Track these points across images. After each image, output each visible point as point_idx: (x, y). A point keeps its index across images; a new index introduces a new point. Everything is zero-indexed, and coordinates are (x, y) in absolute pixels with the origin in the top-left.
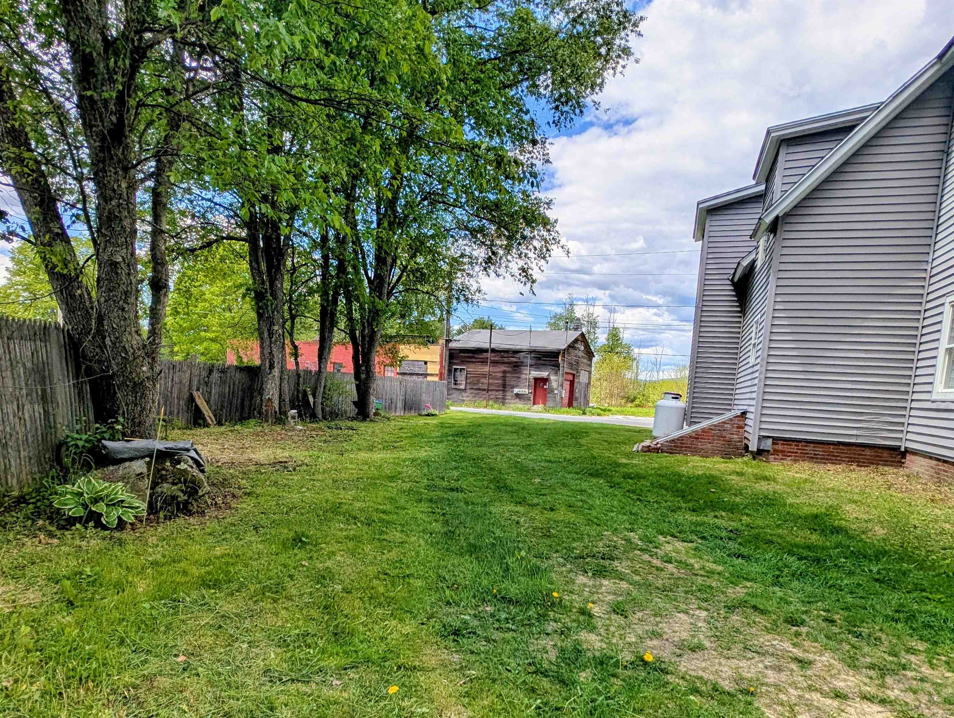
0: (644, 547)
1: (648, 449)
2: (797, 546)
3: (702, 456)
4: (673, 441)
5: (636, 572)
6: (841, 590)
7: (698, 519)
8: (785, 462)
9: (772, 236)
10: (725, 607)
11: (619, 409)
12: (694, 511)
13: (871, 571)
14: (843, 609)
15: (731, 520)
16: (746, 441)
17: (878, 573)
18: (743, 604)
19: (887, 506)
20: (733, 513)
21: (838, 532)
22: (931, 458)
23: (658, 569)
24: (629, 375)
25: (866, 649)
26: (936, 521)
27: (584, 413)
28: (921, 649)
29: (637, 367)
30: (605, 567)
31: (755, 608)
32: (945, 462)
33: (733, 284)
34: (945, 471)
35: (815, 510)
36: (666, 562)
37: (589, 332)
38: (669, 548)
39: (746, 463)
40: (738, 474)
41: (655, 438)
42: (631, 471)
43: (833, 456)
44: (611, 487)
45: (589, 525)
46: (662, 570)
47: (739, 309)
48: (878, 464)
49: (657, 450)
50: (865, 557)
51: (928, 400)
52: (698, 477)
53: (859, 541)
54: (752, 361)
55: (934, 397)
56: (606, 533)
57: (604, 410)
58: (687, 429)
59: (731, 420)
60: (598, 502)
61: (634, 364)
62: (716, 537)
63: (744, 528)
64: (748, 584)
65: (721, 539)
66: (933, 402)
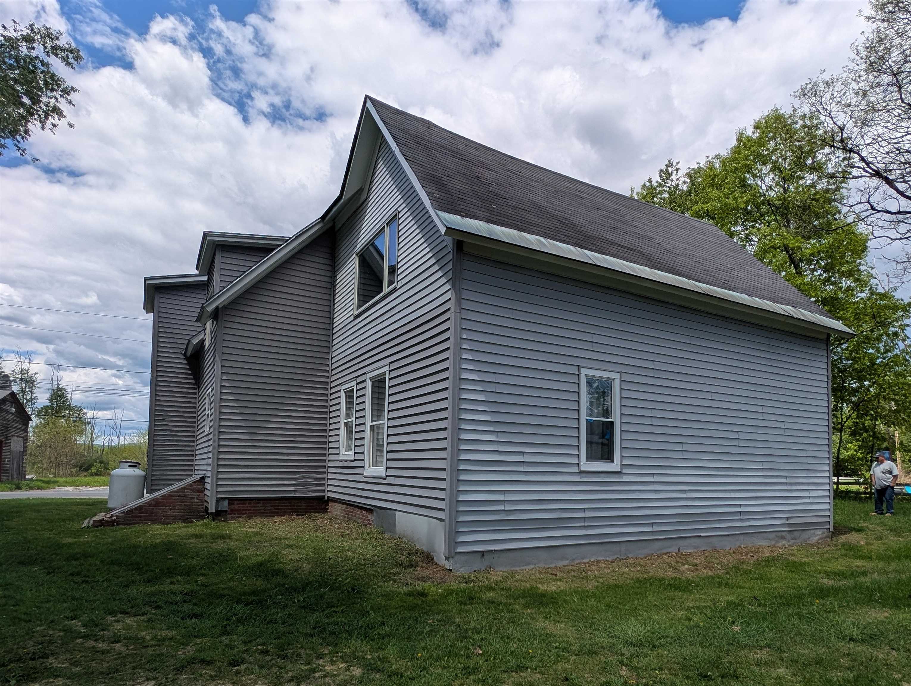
0: (89, 632)
1: (101, 523)
2: (244, 594)
3: (163, 524)
4: (131, 511)
5: (76, 664)
6: (276, 623)
7: (153, 588)
8: (241, 519)
9: (215, 323)
10: (174, 670)
11: (69, 479)
12: (149, 581)
13: (299, 601)
14: (275, 639)
15: (188, 582)
16: (206, 504)
17: (304, 601)
18: (191, 661)
19: (313, 545)
20: (189, 576)
21: (277, 575)
22: (343, 503)
23: (103, 652)
24: (81, 440)
25: (290, 666)
26: (342, 551)
27: (18, 488)
28: (327, 652)
29: (92, 432)
30: (35, 668)
31: (203, 661)
32: (351, 505)
33: (186, 358)
34: (352, 512)
35: (260, 559)
36: (113, 643)
37: (23, 392)
38: (118, 626)
39: (206, 525)
40: (197, 536)
41: (112, 509)
42: (77, 550)
43: (280, 509)
44: (49, 573)
45: (14, 624)
46: (108, 652)
47: (193, 381)
48: (310, 513)
49: (111, 523)
50: (295, 590)
51: (337, 460)
52: (155, 546)
53: (292, 578)
54: (207, 429)
55: (341, 458)
56: (38, 628)
57: (48, 482)
58: (147, 497)
59: (191, 485)
60: (29, 594)
61: (88, 428)
62: (171, 603)
63: (199, 588)
64: (198, 641)
65: (176, 604)
66: (340, 461)
